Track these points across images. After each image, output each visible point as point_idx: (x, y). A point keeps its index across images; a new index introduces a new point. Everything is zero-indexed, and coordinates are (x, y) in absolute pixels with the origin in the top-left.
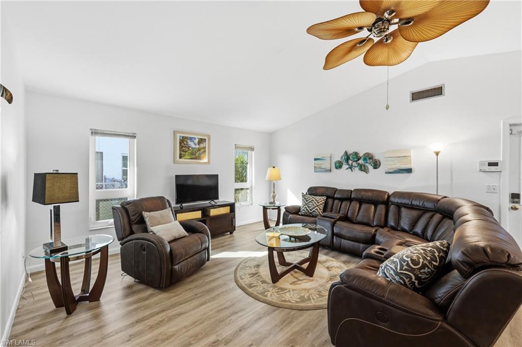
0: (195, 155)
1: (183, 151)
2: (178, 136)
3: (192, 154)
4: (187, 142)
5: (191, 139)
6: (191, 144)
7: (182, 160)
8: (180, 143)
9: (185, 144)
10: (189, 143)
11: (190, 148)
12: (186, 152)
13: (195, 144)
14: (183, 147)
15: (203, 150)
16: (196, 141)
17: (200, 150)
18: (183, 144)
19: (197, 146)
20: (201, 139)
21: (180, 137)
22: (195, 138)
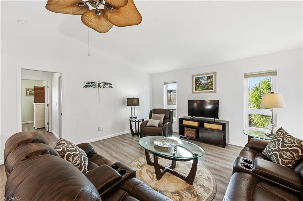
0: (205, 88)
1: (197, 86)
2: (194, 77)
3: (203, 87)
4: (199, 80)
5: (202, 78)
6: (202, 81)
7: (197, 91)
8: (195, 82)
9: (198, 82)
10: (201, 81)
11: (202, 84)
12: (199, 86)
13: (205, 81)
14: (197, 83)
15: (211, 83)
16: (206, 78)
17: (208, 84)
18: (197, 82)
19: (206, 82)
20: (209, 77)
21: (195, 78)
22: (205, 77)
